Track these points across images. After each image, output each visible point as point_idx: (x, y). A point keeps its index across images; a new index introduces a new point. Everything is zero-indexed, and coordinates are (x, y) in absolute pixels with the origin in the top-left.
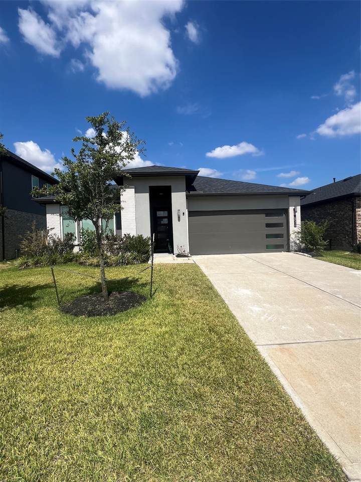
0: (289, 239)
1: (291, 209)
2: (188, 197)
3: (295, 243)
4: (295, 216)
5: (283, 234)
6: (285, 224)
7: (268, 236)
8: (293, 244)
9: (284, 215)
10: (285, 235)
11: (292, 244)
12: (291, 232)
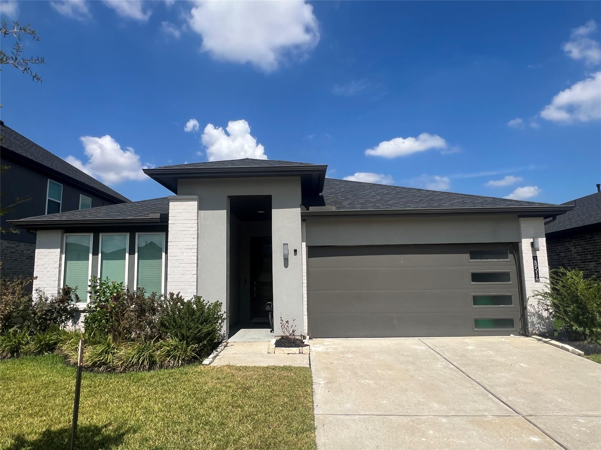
0: (524, 308)
1: (526, 244)
2: (304, 218)
3: (540, 317)
4: (535, 258)
5: (510, 297)
6: (514, 276)
7: (477, 300)
8: (535, 319)
9: (511, 256)
10: (516, 299)
11: (532, 319)
12: (529, 293)
